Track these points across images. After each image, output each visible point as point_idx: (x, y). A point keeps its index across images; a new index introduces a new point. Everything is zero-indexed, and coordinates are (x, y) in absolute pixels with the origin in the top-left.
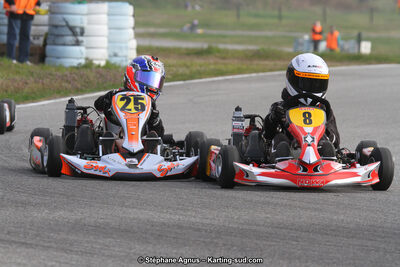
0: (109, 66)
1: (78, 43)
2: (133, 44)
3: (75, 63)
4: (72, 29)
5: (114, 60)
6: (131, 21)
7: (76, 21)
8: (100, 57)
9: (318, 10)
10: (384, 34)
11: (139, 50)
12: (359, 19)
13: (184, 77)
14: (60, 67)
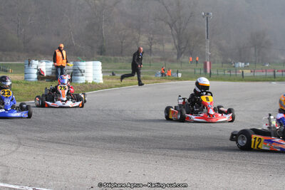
0: (93, 83)
1: (83, 75)
2: (101, 75)
3: (82, 82)
4: (80, 70)
5: (95, 81)
6: (101, 68)
7: (81, 68)
8: (90, 80)
9: (163, 62)
10: (186, 71)
11: (103, 78)
12: (177, 65)
13: (119, 86)
14: (77, 83)
